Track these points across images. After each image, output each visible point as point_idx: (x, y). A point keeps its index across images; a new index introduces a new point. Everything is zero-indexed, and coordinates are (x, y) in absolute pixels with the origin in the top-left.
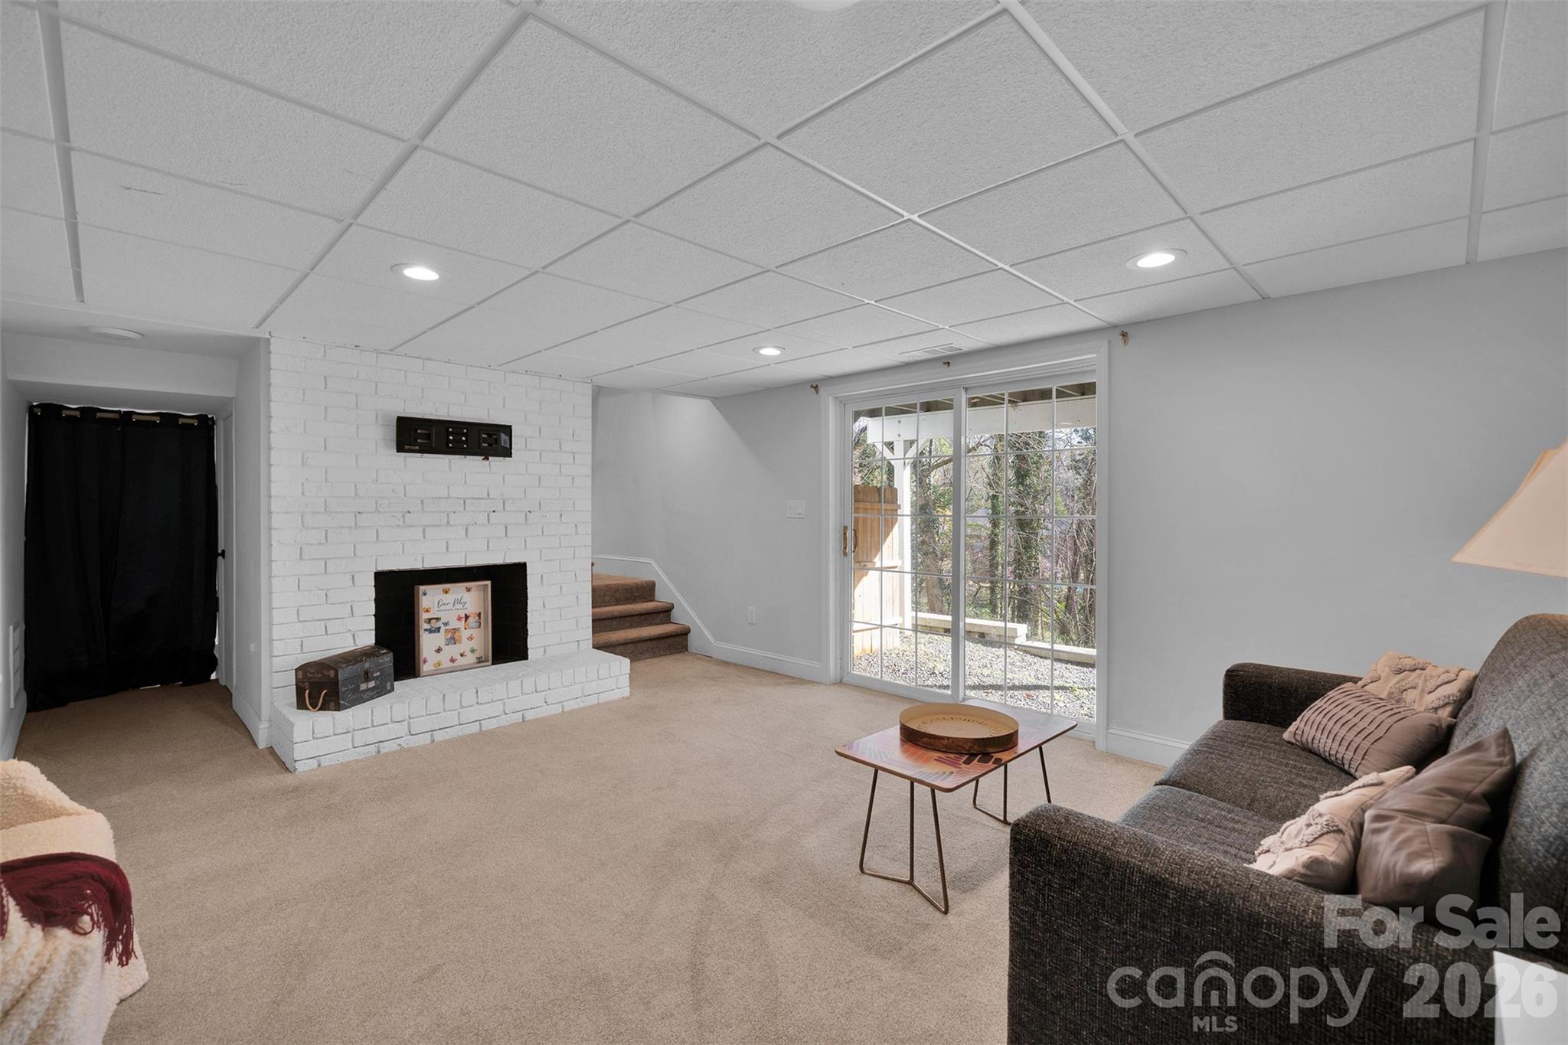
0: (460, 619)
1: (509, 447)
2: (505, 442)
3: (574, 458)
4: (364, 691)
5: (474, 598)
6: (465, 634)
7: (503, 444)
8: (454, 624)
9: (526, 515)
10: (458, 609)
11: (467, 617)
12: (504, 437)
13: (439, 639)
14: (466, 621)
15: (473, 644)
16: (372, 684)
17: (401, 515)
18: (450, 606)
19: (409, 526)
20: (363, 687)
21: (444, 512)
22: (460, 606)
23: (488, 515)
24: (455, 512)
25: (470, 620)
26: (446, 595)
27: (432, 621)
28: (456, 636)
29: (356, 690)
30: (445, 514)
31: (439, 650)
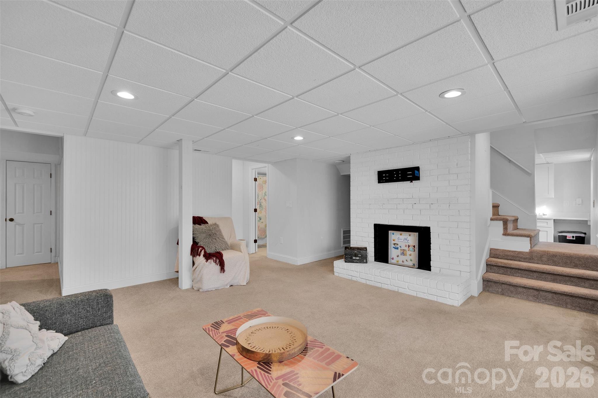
0: (406, 246)
1: (419, 176)
2: (417, 174)
3: (457, 176)
4: (354, 259)
5: (412, 239)
6: (408, 253)
7: (416, 175)
8: (404, 248)
9: (430, 205)
10: (405, 242)
11: (409, 246)
12: (416, 172)
13: (398, 252)
14: (408, 247)
15: (411, 257)
16: (358, 258)
17: (381, 205)
18: (402, 240)
19: (384, 209)
20: (354, 258)
21: (396, 204)
22: (407, 241)
23: (413, 205)
24: (399, 204)
25: (410, 247)
26: (401, 236)
27: (396, 245)
28: (404, 252)
29: (351, 258)
30: (396, 205)
31: (398, 256)
